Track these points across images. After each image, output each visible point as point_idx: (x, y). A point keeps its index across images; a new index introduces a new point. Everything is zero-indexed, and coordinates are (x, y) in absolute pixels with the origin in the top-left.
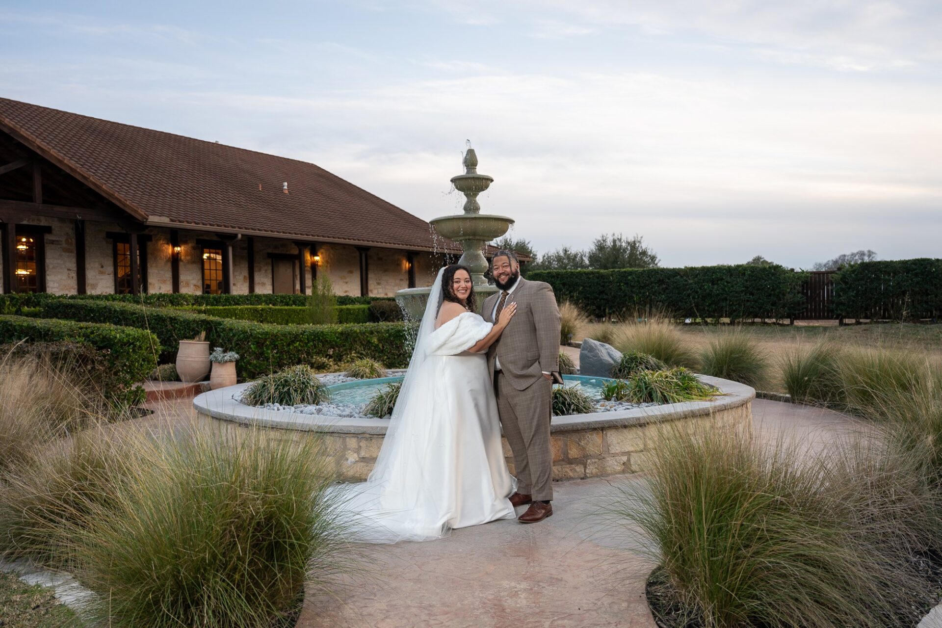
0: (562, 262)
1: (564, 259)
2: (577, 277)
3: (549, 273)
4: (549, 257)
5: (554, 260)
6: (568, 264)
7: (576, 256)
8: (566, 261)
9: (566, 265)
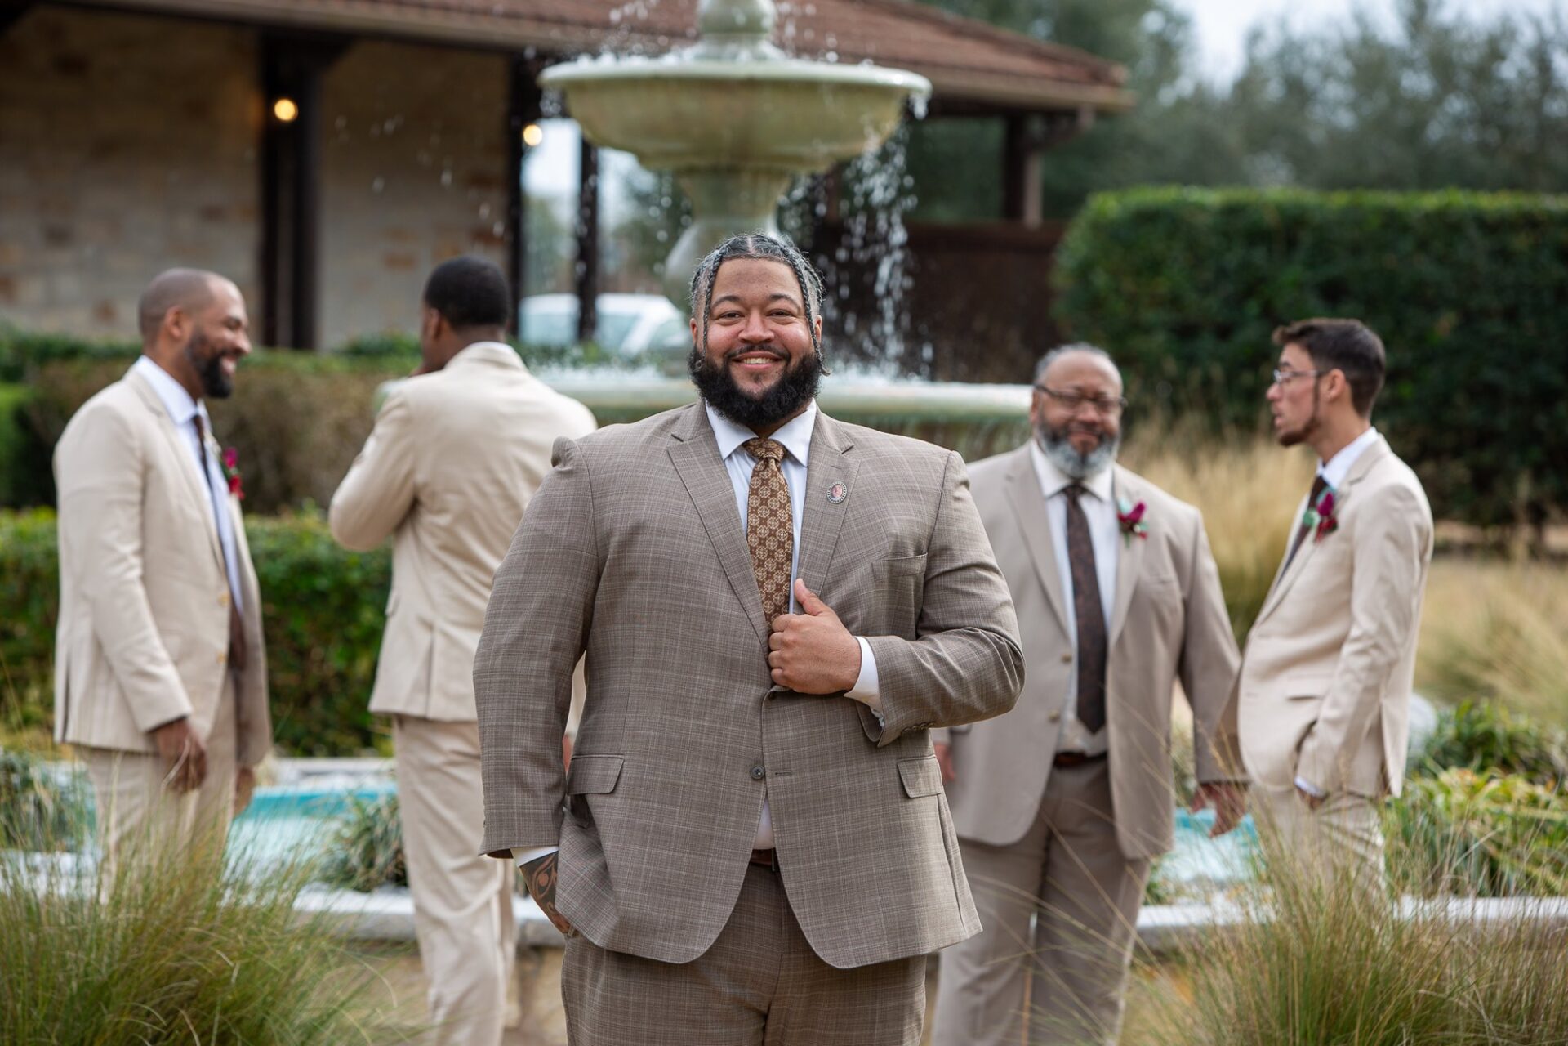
0: (1394, 87)
1: (1407, 63)
2: (1423, 245)
3: (1232, 211)
4: (1290, 49)
5: (1328, 74)
6: (1438, 99)
7: (1495, 49)
8: (1418, 83)
9: (1423, 110)
